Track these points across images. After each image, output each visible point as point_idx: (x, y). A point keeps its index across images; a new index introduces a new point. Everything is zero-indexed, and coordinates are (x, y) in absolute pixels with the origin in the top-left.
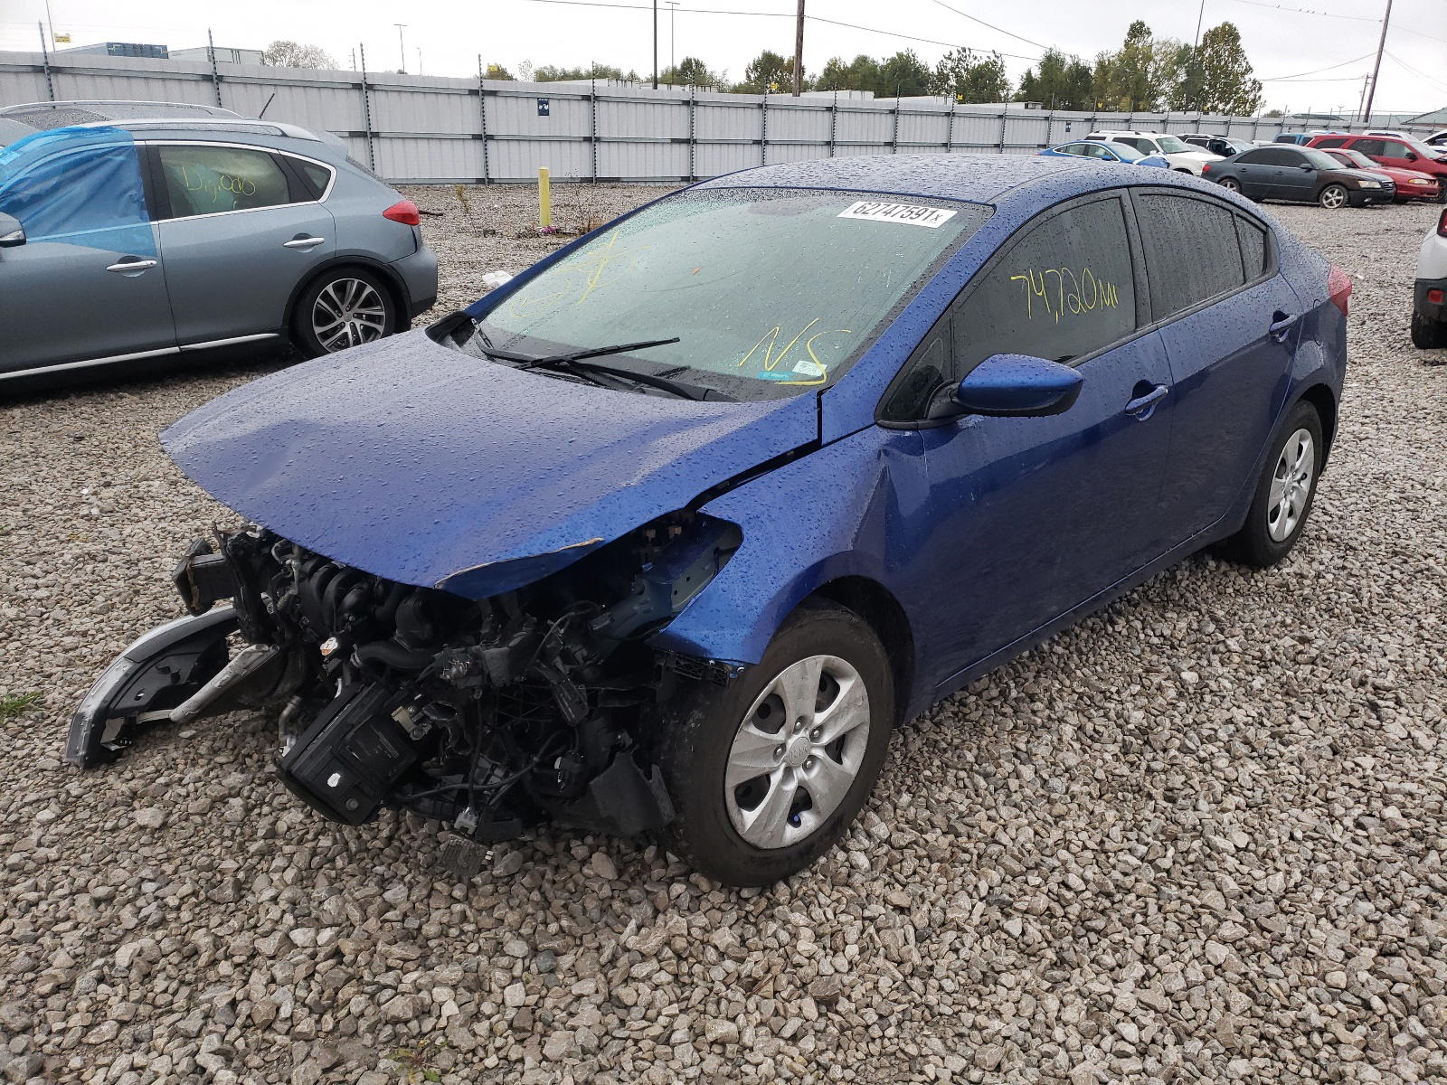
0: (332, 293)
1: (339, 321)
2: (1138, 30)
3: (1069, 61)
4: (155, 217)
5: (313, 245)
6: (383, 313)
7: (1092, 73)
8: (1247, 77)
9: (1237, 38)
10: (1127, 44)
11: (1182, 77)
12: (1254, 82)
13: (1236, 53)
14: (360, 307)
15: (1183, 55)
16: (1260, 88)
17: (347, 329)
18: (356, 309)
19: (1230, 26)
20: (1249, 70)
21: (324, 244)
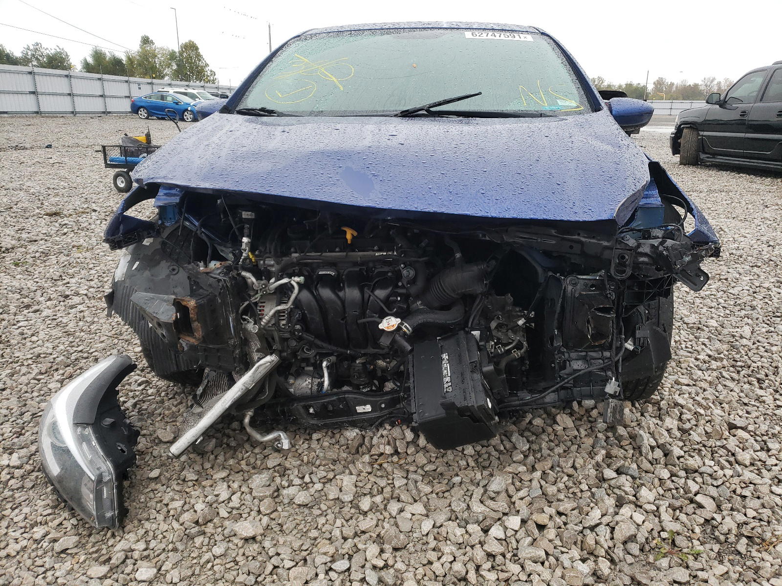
2: (146, 41)
3: (108, 54)
7: (124, 62)
8: (207, 68)
9: (197, 49)
10: (141, 48)
11: (175, 67)
12: (211, 71)
13: (199, 56)
15: (172, 56)
16: (215, 75)
19: (193, 42)
20: (207, 65)
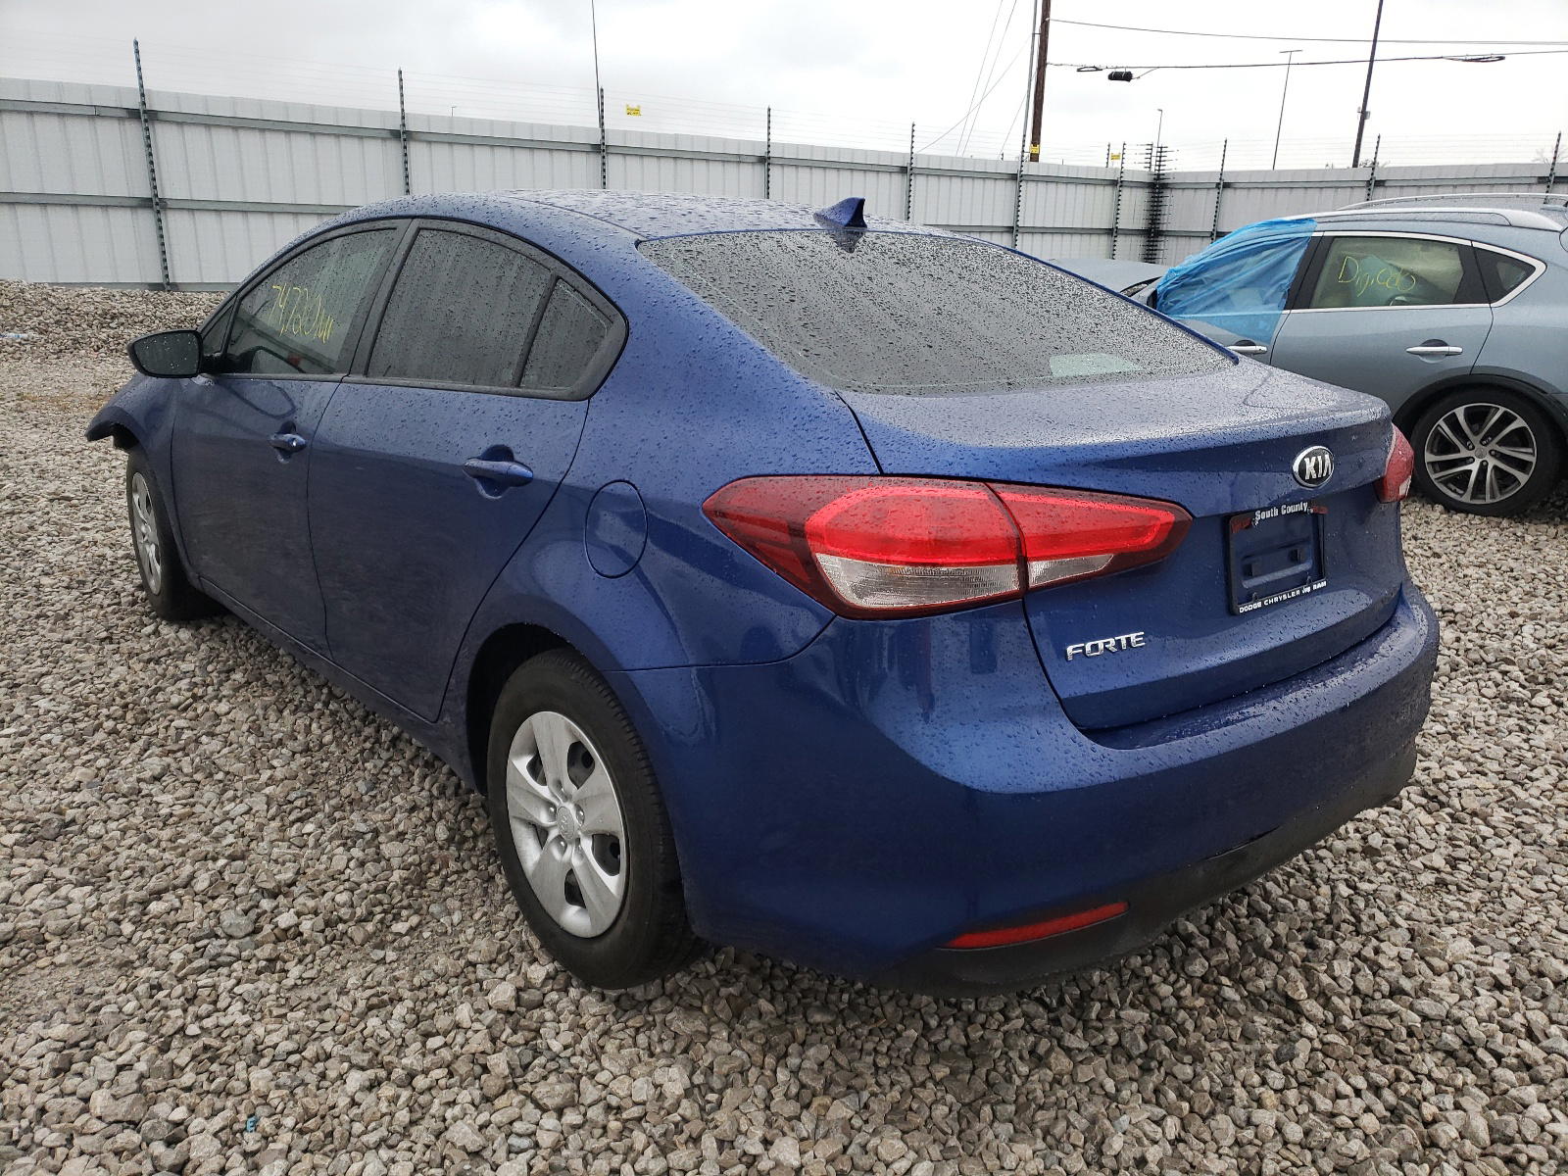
0: (1461, 418)
1: (1464, 453)
4: (1289, 306)
5: (1448, 354)
6: (1533, 459)
14: (1500, 443)
17: (1474, 467)
18: (1494, 445)
21: (1462, 356)
